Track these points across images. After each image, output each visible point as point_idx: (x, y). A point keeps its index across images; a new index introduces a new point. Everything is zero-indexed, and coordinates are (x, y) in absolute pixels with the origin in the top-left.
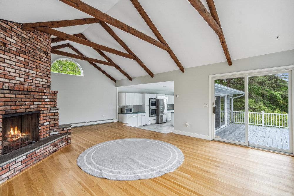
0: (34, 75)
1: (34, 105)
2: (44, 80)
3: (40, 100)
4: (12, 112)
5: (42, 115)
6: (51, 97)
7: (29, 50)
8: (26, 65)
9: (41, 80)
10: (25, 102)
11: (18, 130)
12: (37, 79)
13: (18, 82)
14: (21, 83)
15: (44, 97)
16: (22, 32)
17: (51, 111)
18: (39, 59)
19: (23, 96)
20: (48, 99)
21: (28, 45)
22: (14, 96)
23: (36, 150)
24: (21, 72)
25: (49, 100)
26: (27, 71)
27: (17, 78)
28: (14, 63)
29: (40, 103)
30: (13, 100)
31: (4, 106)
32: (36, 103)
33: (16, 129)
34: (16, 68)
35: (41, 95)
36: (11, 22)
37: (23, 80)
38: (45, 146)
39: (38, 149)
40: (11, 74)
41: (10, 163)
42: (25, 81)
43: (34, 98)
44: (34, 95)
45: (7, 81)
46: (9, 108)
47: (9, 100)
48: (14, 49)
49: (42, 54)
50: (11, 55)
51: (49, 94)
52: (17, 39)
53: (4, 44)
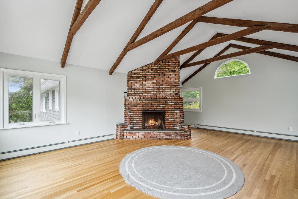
0: (163, 89)
1: (160, 106)
2: (172, 90)
3: (165, 103)
4: (146, 110)
5: (167, 114)
6: (175, 102)
7: (160, 75)
8: (157, 83)
9: (170, 90)
10: (154, 105)
11: (154, 121)
13: (153, 94)
14: (155, 94)
15: (168, 102)
16: (155, 66)
17: (175, 112)
18: (167, 77)
19: (153, 102)
20: (172, 102)
21: (159, 71)
22: (147, 102)
23: (152, 132)
24: (154, 89)
25: (173, 104)
26: (158, 87)
27: (152, 92)
28: (150, 85)
29: (165, 106)
30: (147, 104)
31: (142, 106)
33: (153, 120)
34: (151, 87)
35: (166, 101)
36: (148, 64)
37: (156, 92)
38: (158, 132)
39: (153, 132)
40: (149, 91)
41: (136, 132)
42: (157, 93)
43: (160, 103)
44: (160, 101)
45: (147, 94)
46: (145, 108)
47: (145, 104)
48: (150, 77)
49: (170, 73)
50: (149, 81)
51: (173, 100)
52: (151, 72)
53: (145, 77)
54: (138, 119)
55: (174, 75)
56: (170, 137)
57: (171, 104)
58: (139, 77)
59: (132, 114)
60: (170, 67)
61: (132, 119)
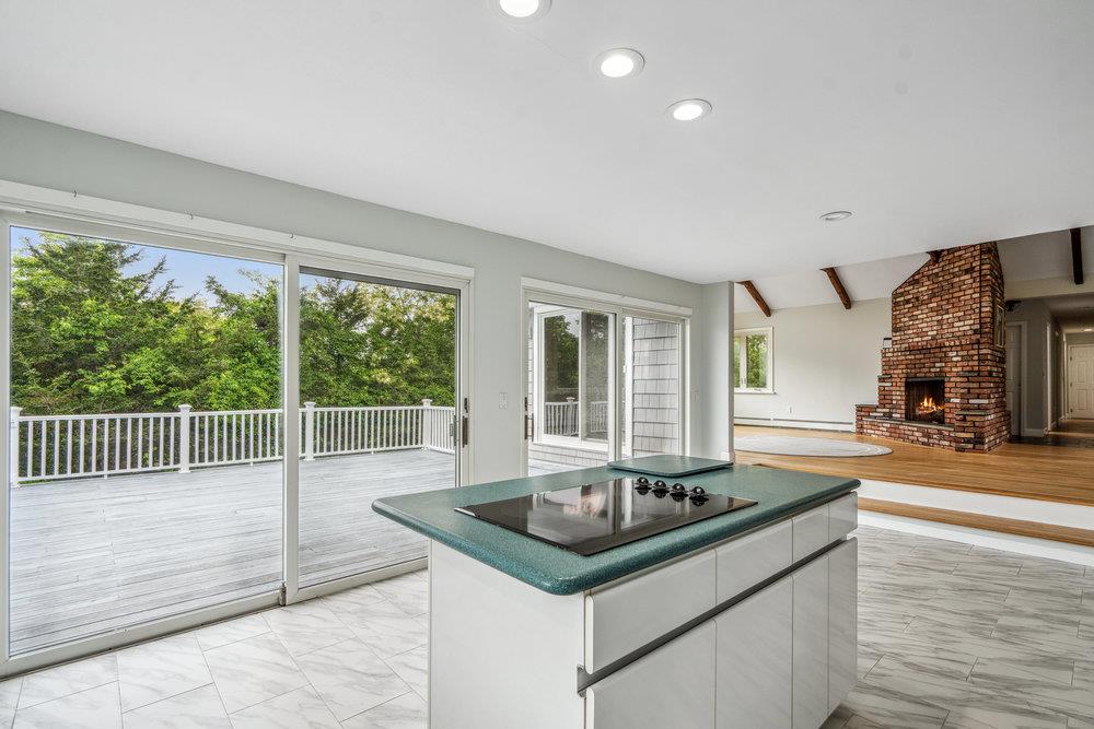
0: (950, 321)
1: (935, 367)
2: (966, 323)
3: (945, 359)
4: (912, 375)
5: (947, 385)
6: (965, 353)
7: (943, 287)
8: (939, 310)
9: (962, 323)
11: (932, 402)
12: (956, 324)
13: (930, 338)
14: (934, 338)
15: (950, 354)
16: (933, 268)
18: (957, 289)
19: (923, 356)
20: (957, 356)
21: (941, 279)
22: (913, 357)
23: (900, 425)
24: (933, 323)
25: (959, 359)
26: (940, 318)
27: (929, 333)
28: (925, 316)
29: (944, 364)
30: (913, 362)
31: (906, 368)
32: (937, 365)
34: (928, 320)
35: (944, 352)
37: (935, 332)
40: (924, 330)
42: (937, 334)
43: (934, 358)
45: (920, 339)
46: (910, 371)
47: (909, 362)
48: (926, 297)
49: (962, 278)
50: (923, 307)
51: (959, 348)
52: (928, 283)
53: (917, 298)
54: (898, 396)
55: (971, 281)
56: (931, 441)
57: (954, 359)
58: (908, 302)
59: (889, 384)
60: (963, 262)
61: (888, 397)
